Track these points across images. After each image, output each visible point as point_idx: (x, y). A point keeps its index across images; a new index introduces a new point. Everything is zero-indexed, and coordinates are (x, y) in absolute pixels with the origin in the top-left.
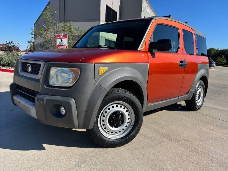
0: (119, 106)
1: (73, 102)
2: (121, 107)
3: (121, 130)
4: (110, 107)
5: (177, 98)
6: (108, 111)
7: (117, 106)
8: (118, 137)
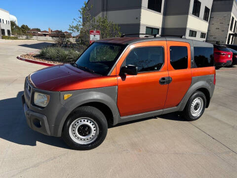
0: (86, 120)
1: (45, 118)
2: (87, 121)
3: (89, 138)
4: (79, 121)
5: (162, 110)
6: (77, 124)
7: (84, 121)
8: (85, 143)
